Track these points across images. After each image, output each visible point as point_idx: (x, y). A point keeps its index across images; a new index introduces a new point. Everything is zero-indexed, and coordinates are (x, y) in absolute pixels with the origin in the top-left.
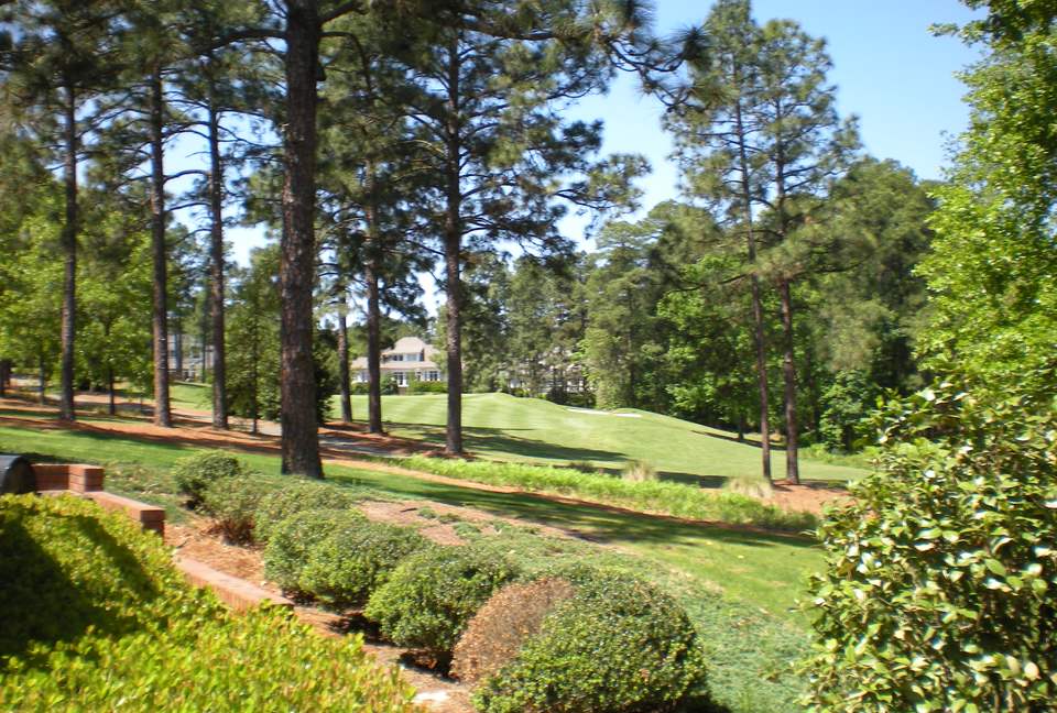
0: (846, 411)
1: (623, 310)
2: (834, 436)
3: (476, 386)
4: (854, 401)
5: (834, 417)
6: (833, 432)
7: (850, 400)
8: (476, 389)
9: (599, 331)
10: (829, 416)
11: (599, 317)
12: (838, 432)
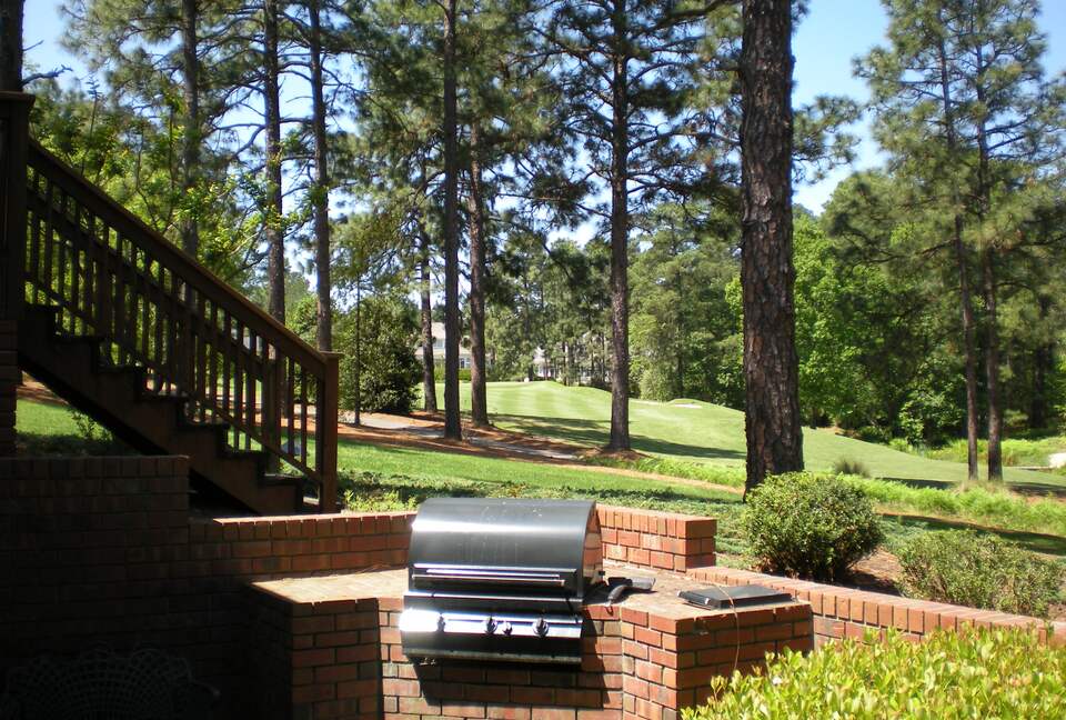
0: (927, 403)
1: (673, 294)
2: (915, 430)
3: (514, 373)
4: (937, 394)
5: (914, 411)
6: (914, 427)
7: (932, 392)
8: (516, 377)
9: (648, 317)
10: (909, 409)
11: (647, 302)
12: (920, 427)
